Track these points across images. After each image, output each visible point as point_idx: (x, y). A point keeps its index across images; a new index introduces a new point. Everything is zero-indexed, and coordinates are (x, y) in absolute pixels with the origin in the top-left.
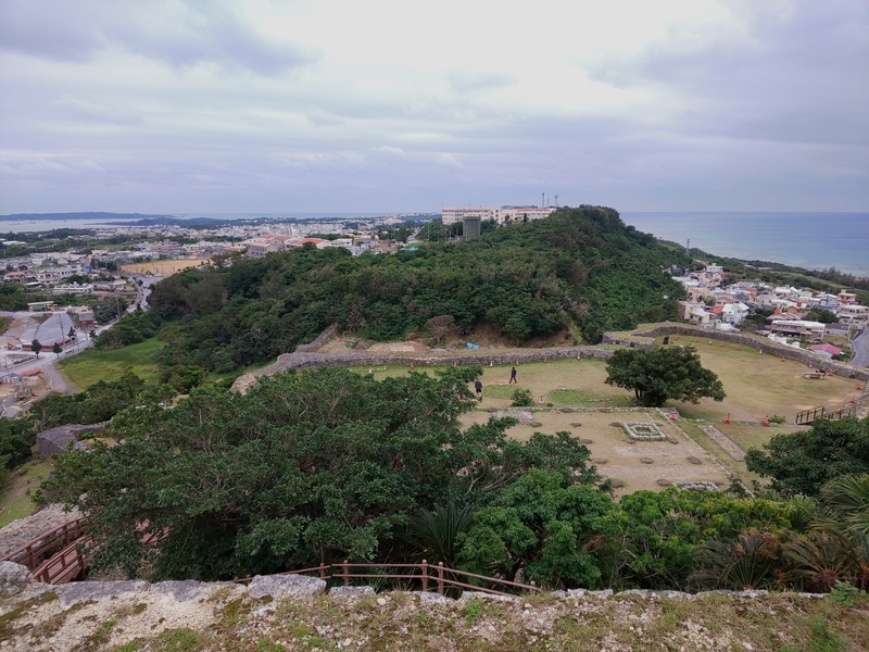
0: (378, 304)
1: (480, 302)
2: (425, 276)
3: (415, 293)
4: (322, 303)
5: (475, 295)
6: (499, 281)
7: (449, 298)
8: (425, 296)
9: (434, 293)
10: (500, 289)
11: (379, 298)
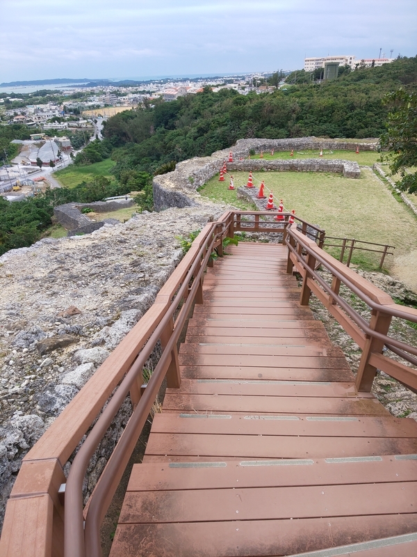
0: (269, 128)
1: (352, 125)
2: (306, 104)
3: (298, 119)
4: (226, 128)
6: (369, 107)
8: (306, 121)
9: (313, 118)
11: (269, 123)
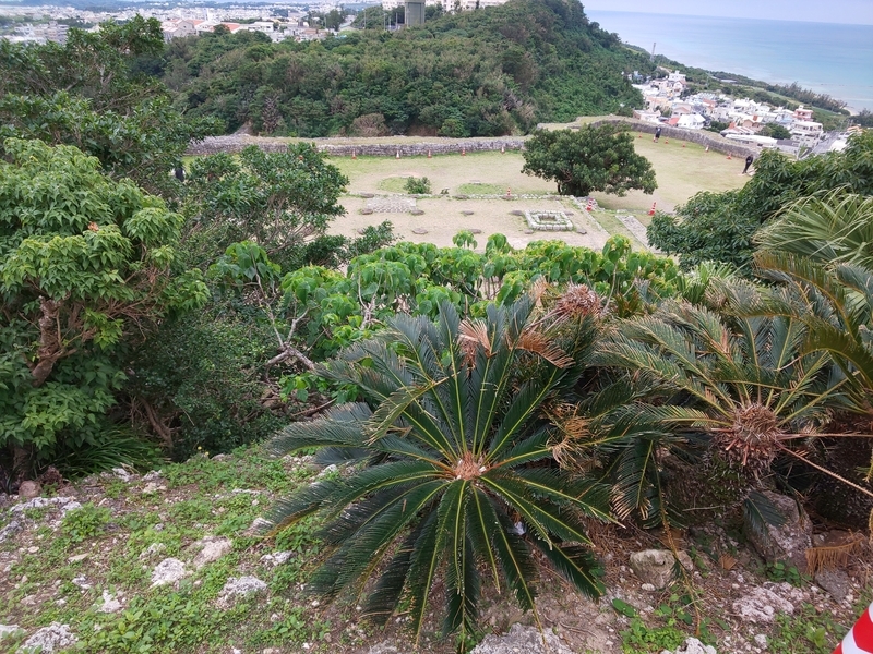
0: (297, 99)
1: (414, 100)
2: (351, 66)
3: (341, 87)
4: (232, 96)
5: (408, 91)
6: (436, 74)
7: (380, 93)
8: (351, 91)
9: (362, 86)
10: (438, 84)
11: (298, 92)
